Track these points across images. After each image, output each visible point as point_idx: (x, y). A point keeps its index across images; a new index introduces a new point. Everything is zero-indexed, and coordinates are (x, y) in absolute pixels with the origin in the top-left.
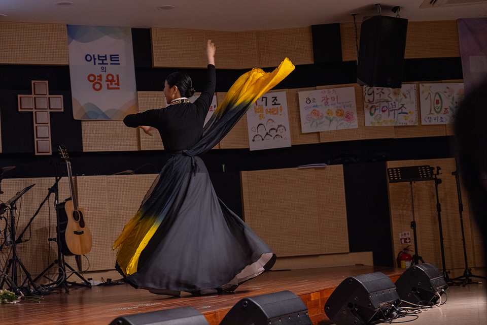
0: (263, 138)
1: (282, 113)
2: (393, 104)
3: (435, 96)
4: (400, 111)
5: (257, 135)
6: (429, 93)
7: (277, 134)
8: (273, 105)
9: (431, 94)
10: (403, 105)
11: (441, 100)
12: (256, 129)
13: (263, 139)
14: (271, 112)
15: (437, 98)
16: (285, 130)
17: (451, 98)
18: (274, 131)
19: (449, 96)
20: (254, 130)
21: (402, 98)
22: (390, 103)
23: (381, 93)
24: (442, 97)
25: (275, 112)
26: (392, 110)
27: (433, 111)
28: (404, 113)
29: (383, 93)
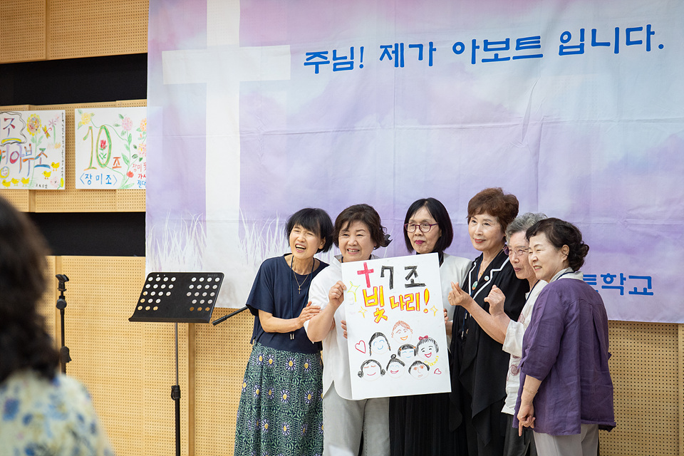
0: (384, 367)
1: (428, 307)
2: (28, 148)
3: (100, 133)
4: (37, 162)
5: (368, 362)
6: (90, 128)
7: (417, 358)
8: (408, 286)
9: (93, 128)
10: (43, 150)
11: (110, 141)
12: (368, 346)
13: (383, 372)
14: (403, 303)
15: (103, 137)
16: (437, 351)
17: (126, 137)
18: (410, 352)
19: (123, 134)
20: (361, 347)
21: (42, 137)
22: (23, 145)
23: (10, 127)
24: (111, 134)
25: (413, 304)
26: (26, 160)
27: (95, 163)
28: (45, 166)
29: (13, 127)
